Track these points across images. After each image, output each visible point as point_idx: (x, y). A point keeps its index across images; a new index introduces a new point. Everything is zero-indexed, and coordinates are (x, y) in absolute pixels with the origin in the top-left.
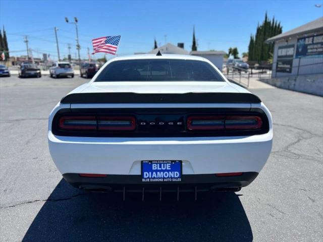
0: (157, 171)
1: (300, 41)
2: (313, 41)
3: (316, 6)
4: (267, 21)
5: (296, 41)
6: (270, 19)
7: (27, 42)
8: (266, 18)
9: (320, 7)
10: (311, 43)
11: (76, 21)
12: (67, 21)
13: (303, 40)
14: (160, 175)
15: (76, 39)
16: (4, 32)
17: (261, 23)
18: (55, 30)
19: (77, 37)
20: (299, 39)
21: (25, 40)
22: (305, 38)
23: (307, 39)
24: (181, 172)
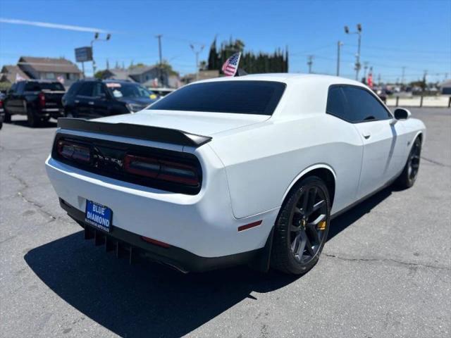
0: (95, 213)
7: (310, 63)
11: (360, 29)
12: (347, 31)
14: (97, 219)
15: (357, 54)
16: (287, 54)
18: (339, 46)
19: (359, 52)
21: (309, 61)
24: (111, 222)
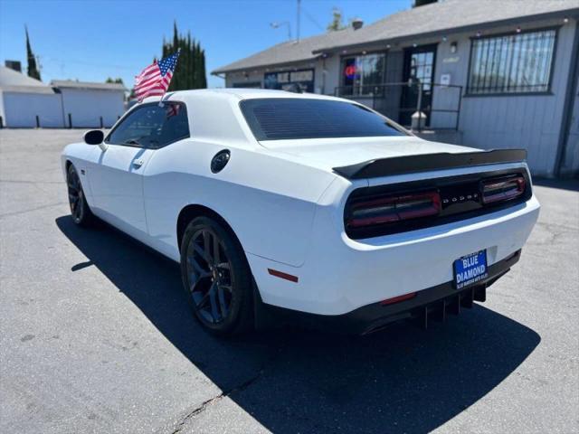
0: (468, 269)
1: (269, 77)
2: (289, 79)
3: (271, 25)
4: (179, 38)
5: (263, 76)
6: (183, 35)
8: (176, 31)
9: (276, 27)
10: (287, 81)
13: (274, 76)
14: (470, 274)
17: (170, 41)
20: (267, 75)
22: (276, 74)
23: (280, 76)
24: (486, 263)
